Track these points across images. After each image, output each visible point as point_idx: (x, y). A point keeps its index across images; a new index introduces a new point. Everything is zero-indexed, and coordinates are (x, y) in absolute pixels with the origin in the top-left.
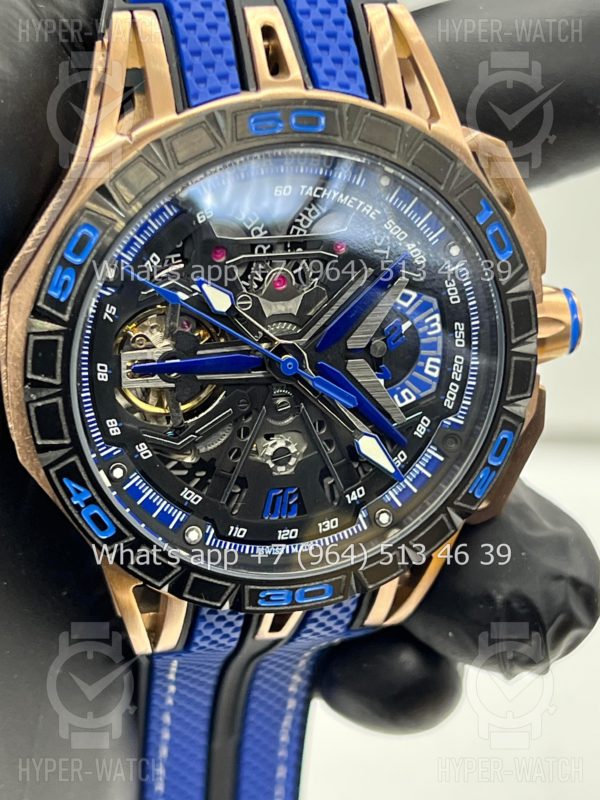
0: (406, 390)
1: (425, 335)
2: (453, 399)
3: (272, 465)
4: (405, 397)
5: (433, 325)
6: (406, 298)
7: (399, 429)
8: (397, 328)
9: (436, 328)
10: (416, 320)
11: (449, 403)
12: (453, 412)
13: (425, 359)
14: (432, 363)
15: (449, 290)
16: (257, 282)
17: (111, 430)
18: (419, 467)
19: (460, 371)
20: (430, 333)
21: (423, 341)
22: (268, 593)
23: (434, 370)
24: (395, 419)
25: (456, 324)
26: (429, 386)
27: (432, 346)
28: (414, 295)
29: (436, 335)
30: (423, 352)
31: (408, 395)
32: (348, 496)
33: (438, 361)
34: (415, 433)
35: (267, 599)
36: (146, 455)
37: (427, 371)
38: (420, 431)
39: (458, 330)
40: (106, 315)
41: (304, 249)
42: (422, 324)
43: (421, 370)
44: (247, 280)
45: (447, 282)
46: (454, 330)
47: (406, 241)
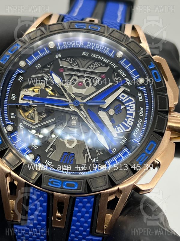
0: (119, 128)
2: (137, 133)
4: (119, 130)
5: (132, 108)
6: (123, 96)
8: (119, 106)
9: (133, 109)
10: (126, 105)
11: (135, 134)
13: (128, 118)
14: (130, 120)
15: (139, 96)
17: (12, 116)
18: (120, 155)
19: (140, 124)
21: (128, 112)
22: (52, 180)
23: (131, 123)
24: (114, 135)
25: (140, 108)
26: (128, 128)
27: (131, 114)
28: (126, 96)
29: (133, 111)
30: (127, 116)
33: (133, 120)
34: (121, 143)
36: (22, 127)
37: (128, 123)
38: (123, 142)
40: (19, 79)
42: (128, 106)
43: (126, 122)
45: (138, 93)
46: (140, 110)
47: (125, 77)
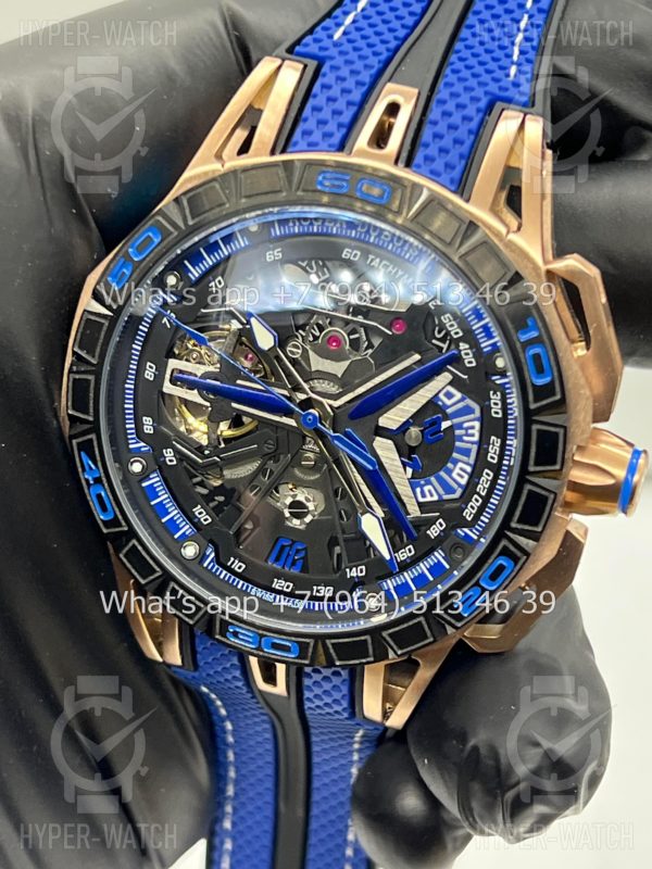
0: (430, 487)
1: (460, 439)
2: (474, 512)
3: (287, 515)
4: (427, 494)
5: (470, 431)
6: (449, 395)
7: (411, 522)
8: (437, 423)
9: (473, 435)
10: (456, 421)
11: (468, 514)
12: (471, 525)
13: (455, 462)
14: (461, 469)
15: (492, 401)
16: (314, 335)
17: (145, 427)
18: (423, 567)
19: (487, 486)
20: (465, 438)
21: (458, 444)
22: (238, 630)
23: (462, 477)
24: (410, 511)
25: (493, 438)
26: (454, 492)
27: (466, 452)
28: (458, 395)
29: (472, 443)
30: (455, 455)
31: (431, 493)
32: (348, 570)
33: (469, 469)
34: (428, 532)
35: (235, 634)
36: (171, 461)
37: (454, 475)
38: (434, 532)
39: (493, 444)
40: (165, 320)
41: (365, 318)
42: (460, 426)
43: (449, 472)
44: (304, 331)
45: (491, 392)
46: (489, 444)
47: (460, 339)
